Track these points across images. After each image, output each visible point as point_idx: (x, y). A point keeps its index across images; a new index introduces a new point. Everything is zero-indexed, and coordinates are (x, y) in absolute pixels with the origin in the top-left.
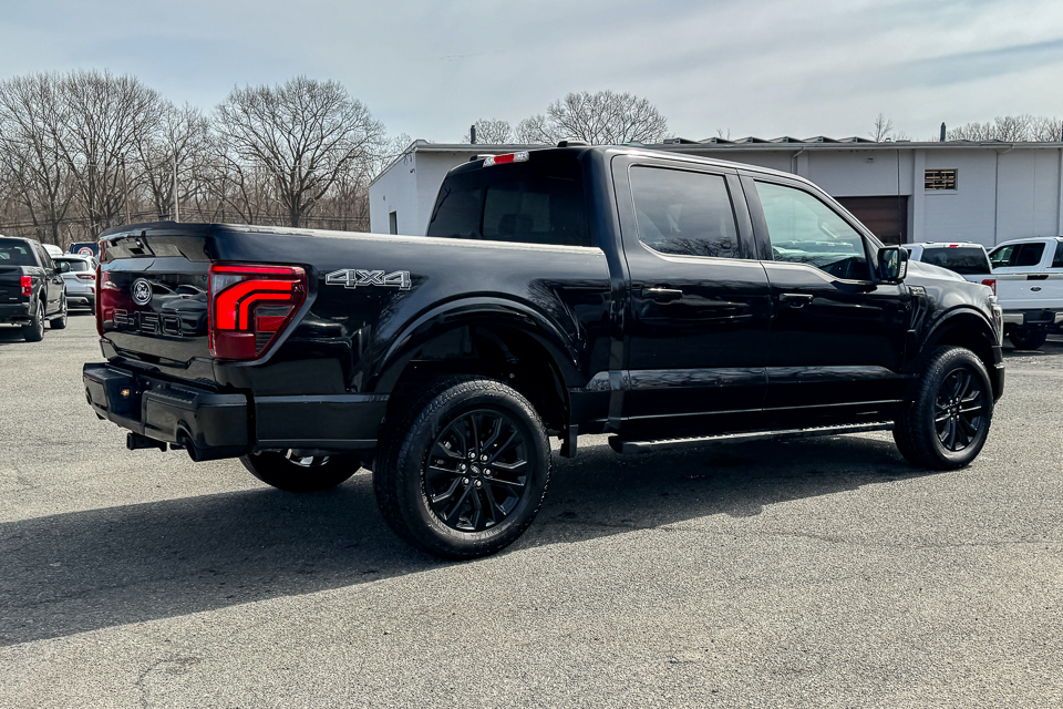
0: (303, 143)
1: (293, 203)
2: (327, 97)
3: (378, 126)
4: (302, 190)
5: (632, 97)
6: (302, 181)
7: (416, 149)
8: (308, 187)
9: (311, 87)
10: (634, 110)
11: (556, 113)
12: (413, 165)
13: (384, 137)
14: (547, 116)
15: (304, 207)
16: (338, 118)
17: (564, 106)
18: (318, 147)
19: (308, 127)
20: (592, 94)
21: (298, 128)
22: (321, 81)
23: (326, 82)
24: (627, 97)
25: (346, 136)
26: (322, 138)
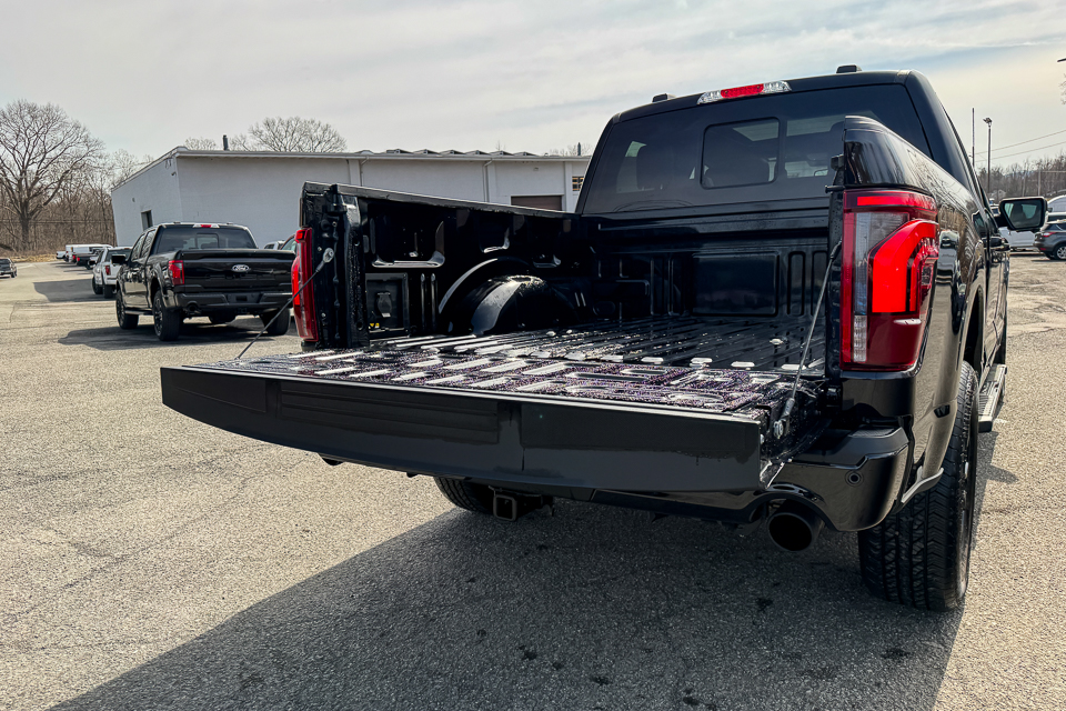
0: (27, 157)
1: (22, 209)
2: (49, 119)
3: (97, 143)
4: (29, 198)
5: (317, 122)
6: (29, 190)
7: (178, 155)
8: (35, 195)
9: (32, 109)
10: (320, 132)
11: (256, 133)
12: (174, 168)
13: (104, 152)
14: (248, 135)
15: (33, 212)
16: (59, 136)
17: (262, 128)
18: (42, 161)
19: (32, 142)
20: (285, 119)
21: (21, 144)
22: (41, 104)
23: (45, 105)
24: (313, 122)
25: (68, 151)
26: (46, 153)
